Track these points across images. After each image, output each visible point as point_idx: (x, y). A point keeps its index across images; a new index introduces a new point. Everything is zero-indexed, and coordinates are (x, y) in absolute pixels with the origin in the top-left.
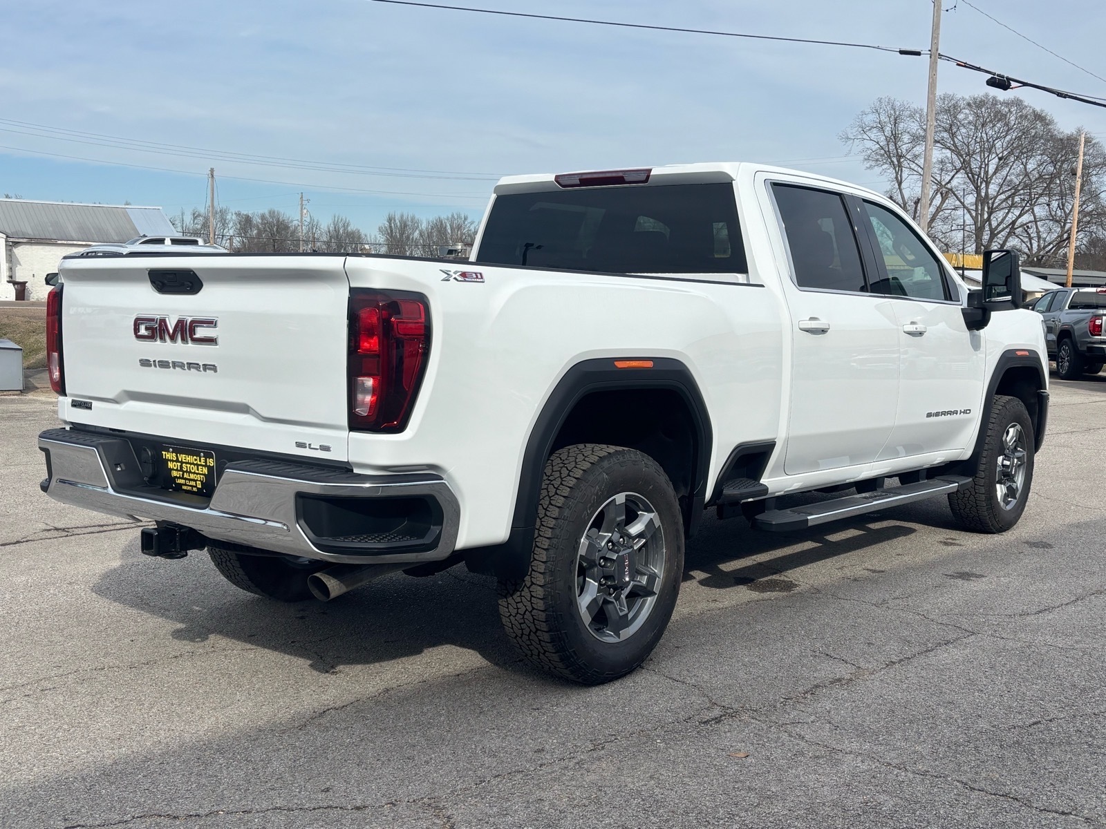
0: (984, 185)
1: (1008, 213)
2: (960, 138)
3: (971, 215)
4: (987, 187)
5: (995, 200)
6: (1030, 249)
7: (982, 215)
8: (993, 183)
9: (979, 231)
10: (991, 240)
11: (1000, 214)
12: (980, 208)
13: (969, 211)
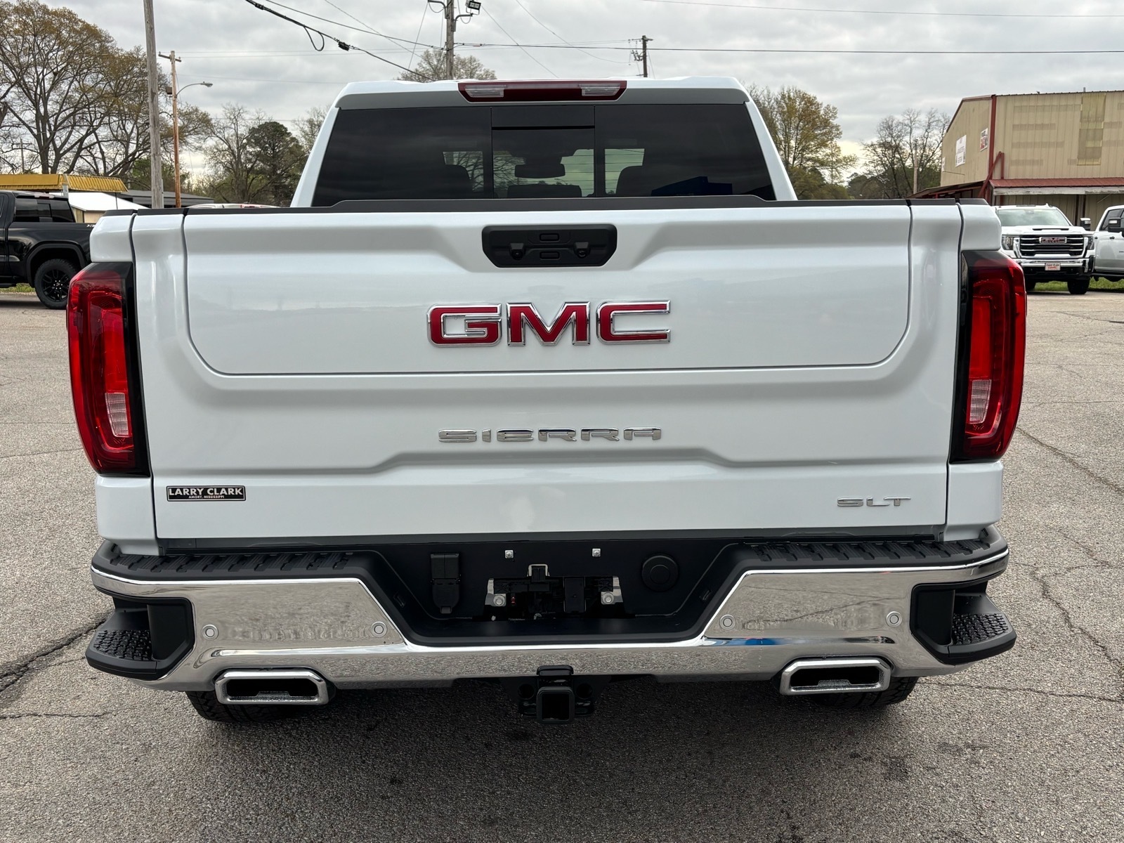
0: (41, 101)
1: (70, 133)
2: (8, 48)
3: (32, 132)
4: (45, 105)
5: (57, 119)
6: (97, 171)
7: (45, 135)
8: (52, 100)
9: (43, 152)
10: (57, 161)
11: (64, 134)
12: (40, 124)
13: (29, 128)
